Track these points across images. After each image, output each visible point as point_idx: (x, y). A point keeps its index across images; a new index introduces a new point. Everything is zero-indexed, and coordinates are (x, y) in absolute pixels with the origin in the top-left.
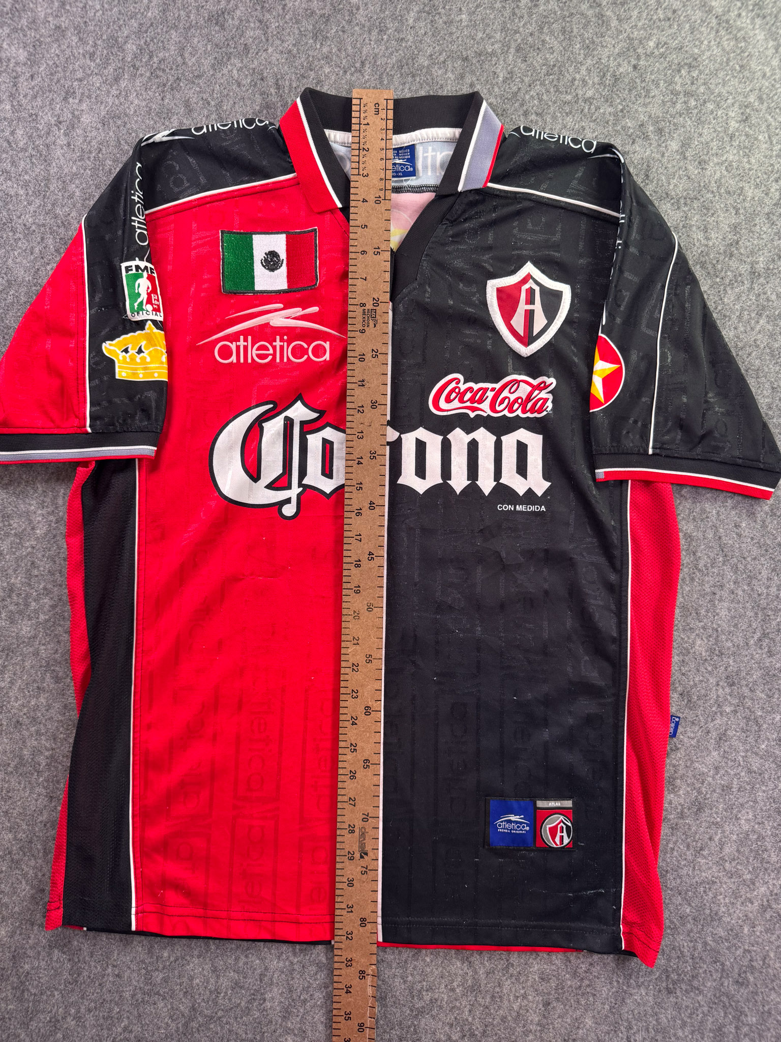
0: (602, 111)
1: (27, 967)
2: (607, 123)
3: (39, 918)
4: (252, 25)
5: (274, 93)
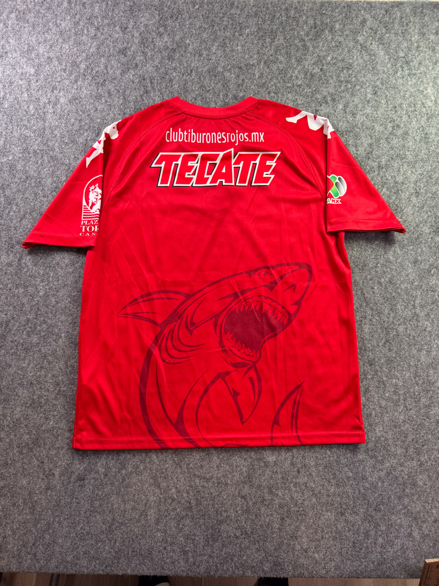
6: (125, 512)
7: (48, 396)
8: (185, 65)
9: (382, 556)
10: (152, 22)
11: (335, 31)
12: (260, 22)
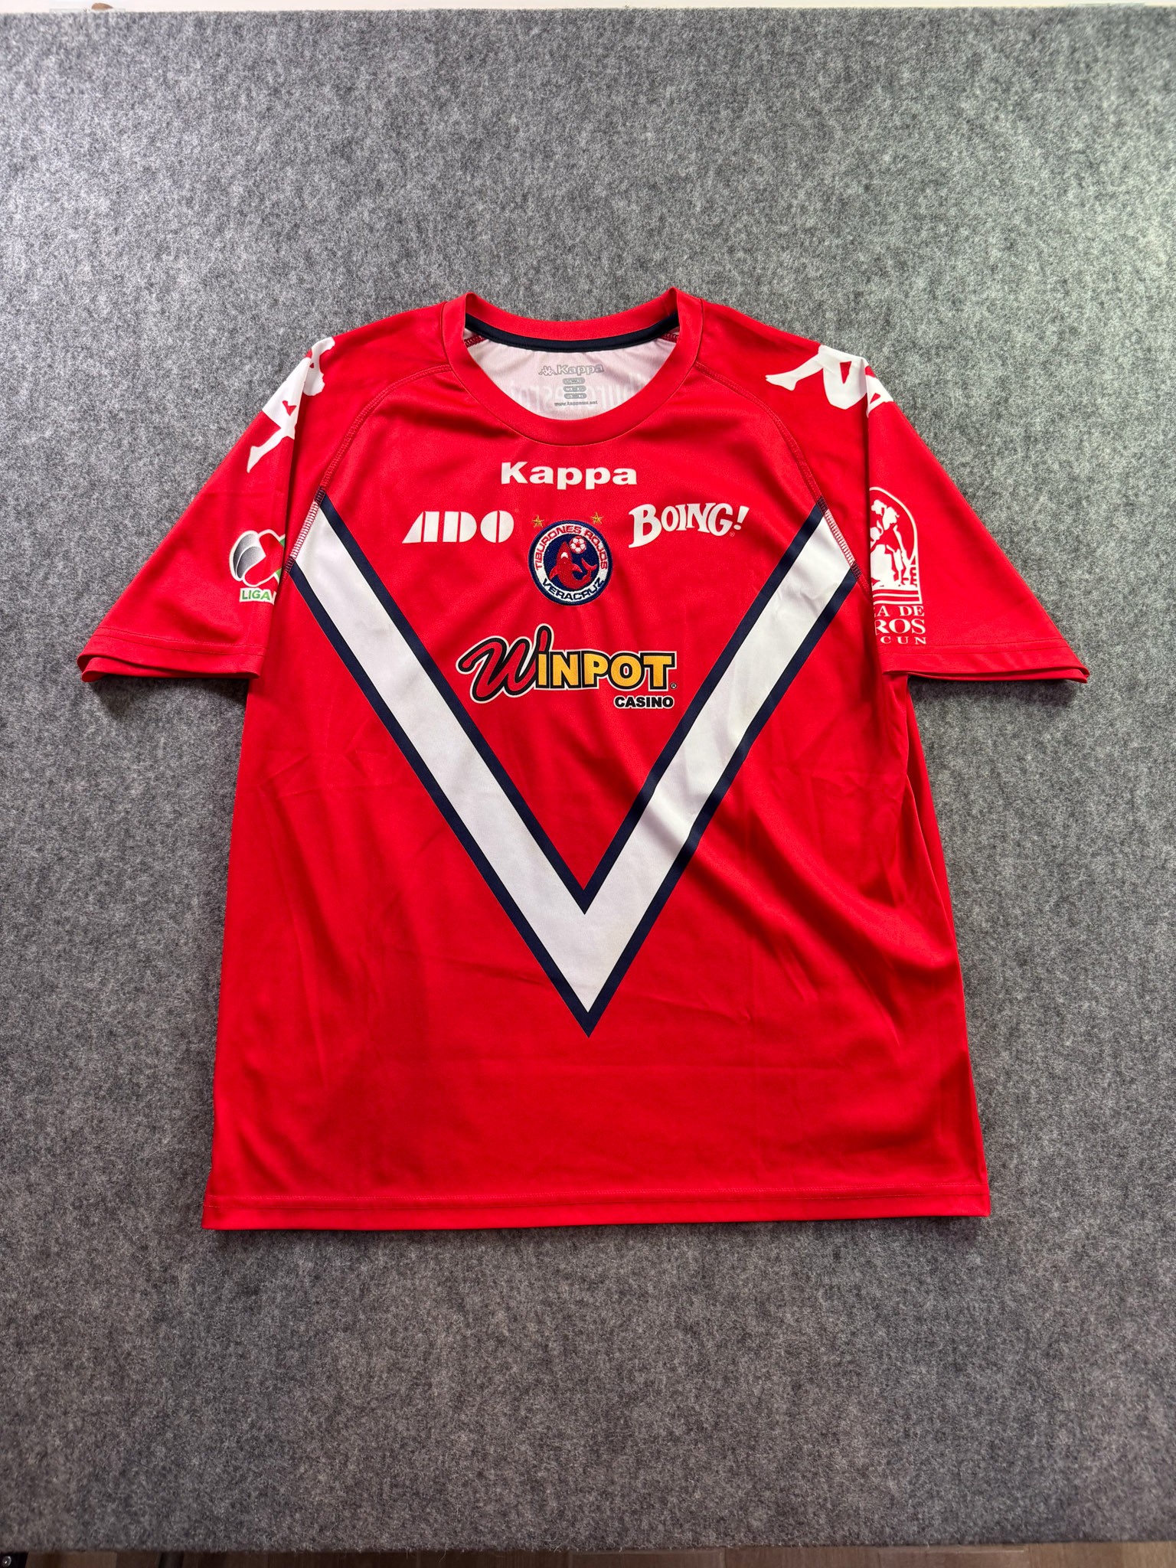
6: (371, 1377)
7: (156, 1066)
8: (508, 182)
9: (1068, 1479)
10: (417, 73)
11: (901, 88)
12: (702, 68)
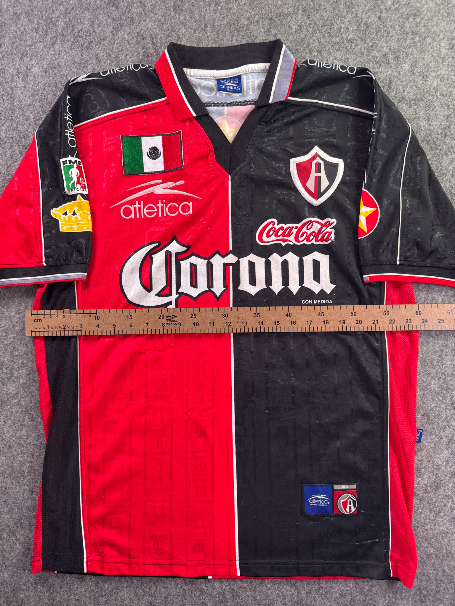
0: (359, 47)
1: (22, 596)
2: (363, 55)
3: (28, 566)
4: (135, 5)
5: (151, 47)
